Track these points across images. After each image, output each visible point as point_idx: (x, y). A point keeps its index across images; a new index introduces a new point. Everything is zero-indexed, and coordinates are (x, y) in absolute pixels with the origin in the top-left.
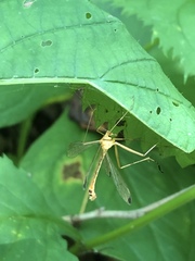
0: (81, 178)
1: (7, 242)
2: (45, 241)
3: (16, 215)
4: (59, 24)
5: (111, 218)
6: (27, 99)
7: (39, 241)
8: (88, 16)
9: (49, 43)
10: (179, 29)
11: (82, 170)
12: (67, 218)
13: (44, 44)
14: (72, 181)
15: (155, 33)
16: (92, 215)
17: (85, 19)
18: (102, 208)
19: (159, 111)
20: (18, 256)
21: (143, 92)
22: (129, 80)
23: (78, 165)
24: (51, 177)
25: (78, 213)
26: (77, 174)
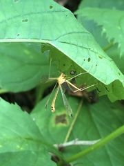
0: (66, 123)
1: (13, 151)
2: (37, 153)
3: (21, 138)
4: (33, 11)
5: (82, 145)
6: (36, 76)
7: (33, 153)
8: (51, 7)
9: (27, 20)
10: (119, 28)
11: (67, 119)
12: (56, 146)
13: (23, 21)
14: (60, 125)
15: (104, 30)
16: (71, 143)
17: (49, 9)
18: (77, 139)
19: (89, 60)
20: (20, 159)
21: (80, 49)
22: (72, 42)
23: (64, 115)
24: (47, 122)
25: (63, 142)
26: (64, 121)
